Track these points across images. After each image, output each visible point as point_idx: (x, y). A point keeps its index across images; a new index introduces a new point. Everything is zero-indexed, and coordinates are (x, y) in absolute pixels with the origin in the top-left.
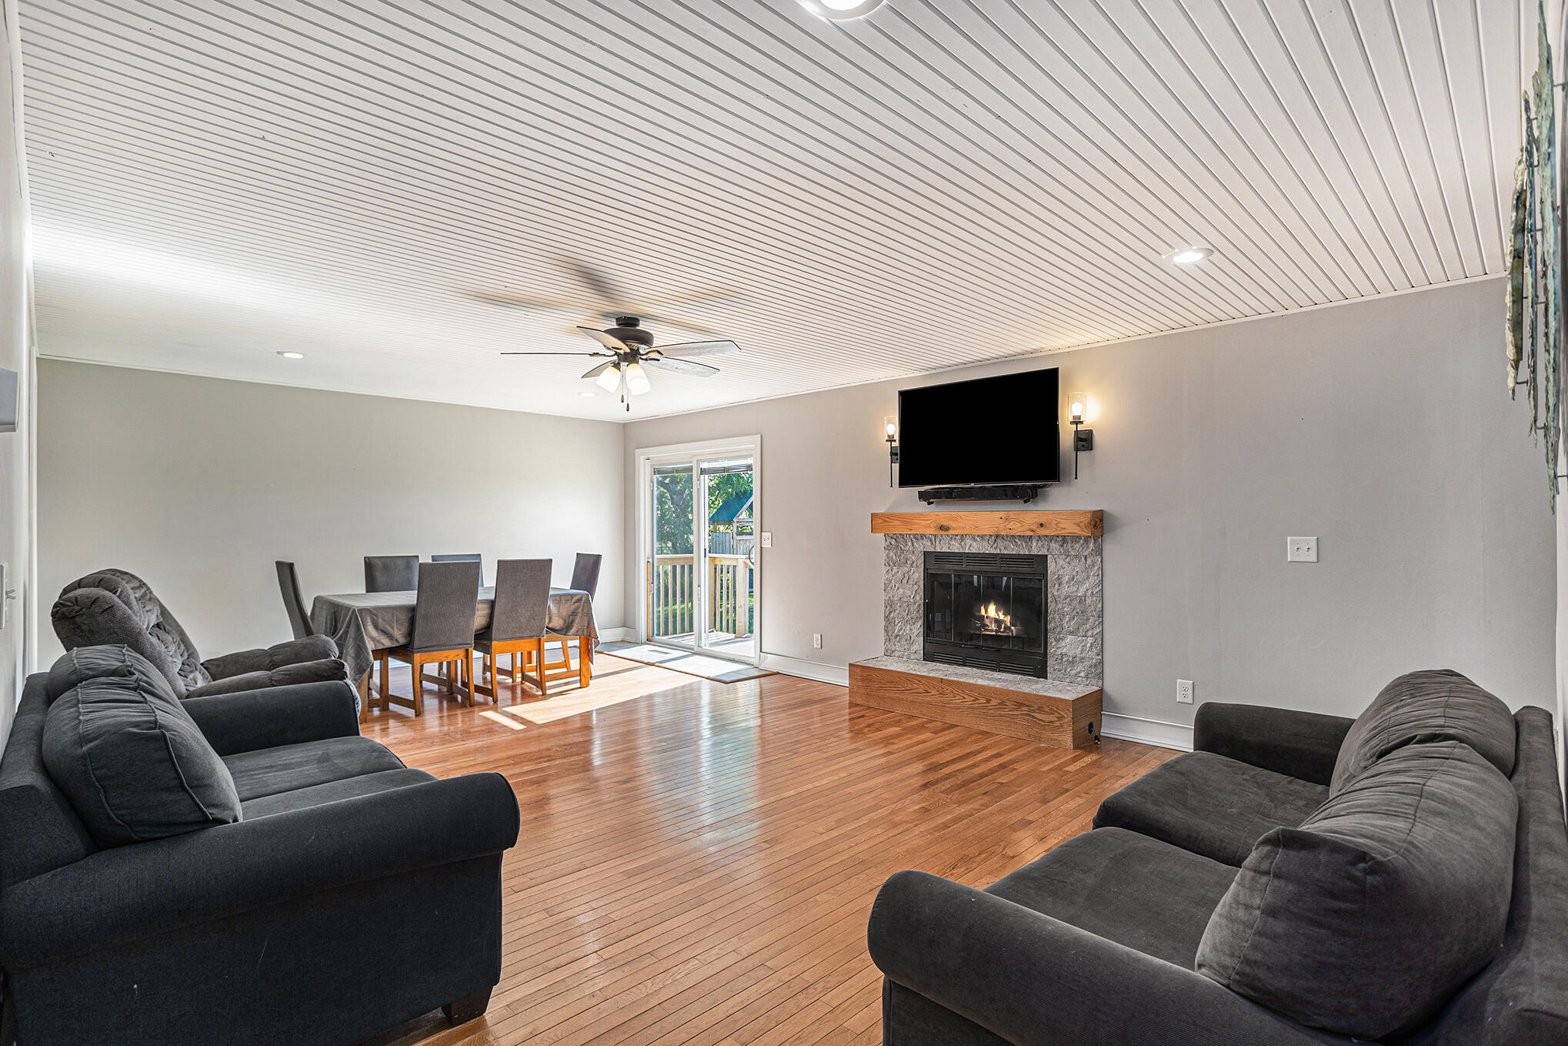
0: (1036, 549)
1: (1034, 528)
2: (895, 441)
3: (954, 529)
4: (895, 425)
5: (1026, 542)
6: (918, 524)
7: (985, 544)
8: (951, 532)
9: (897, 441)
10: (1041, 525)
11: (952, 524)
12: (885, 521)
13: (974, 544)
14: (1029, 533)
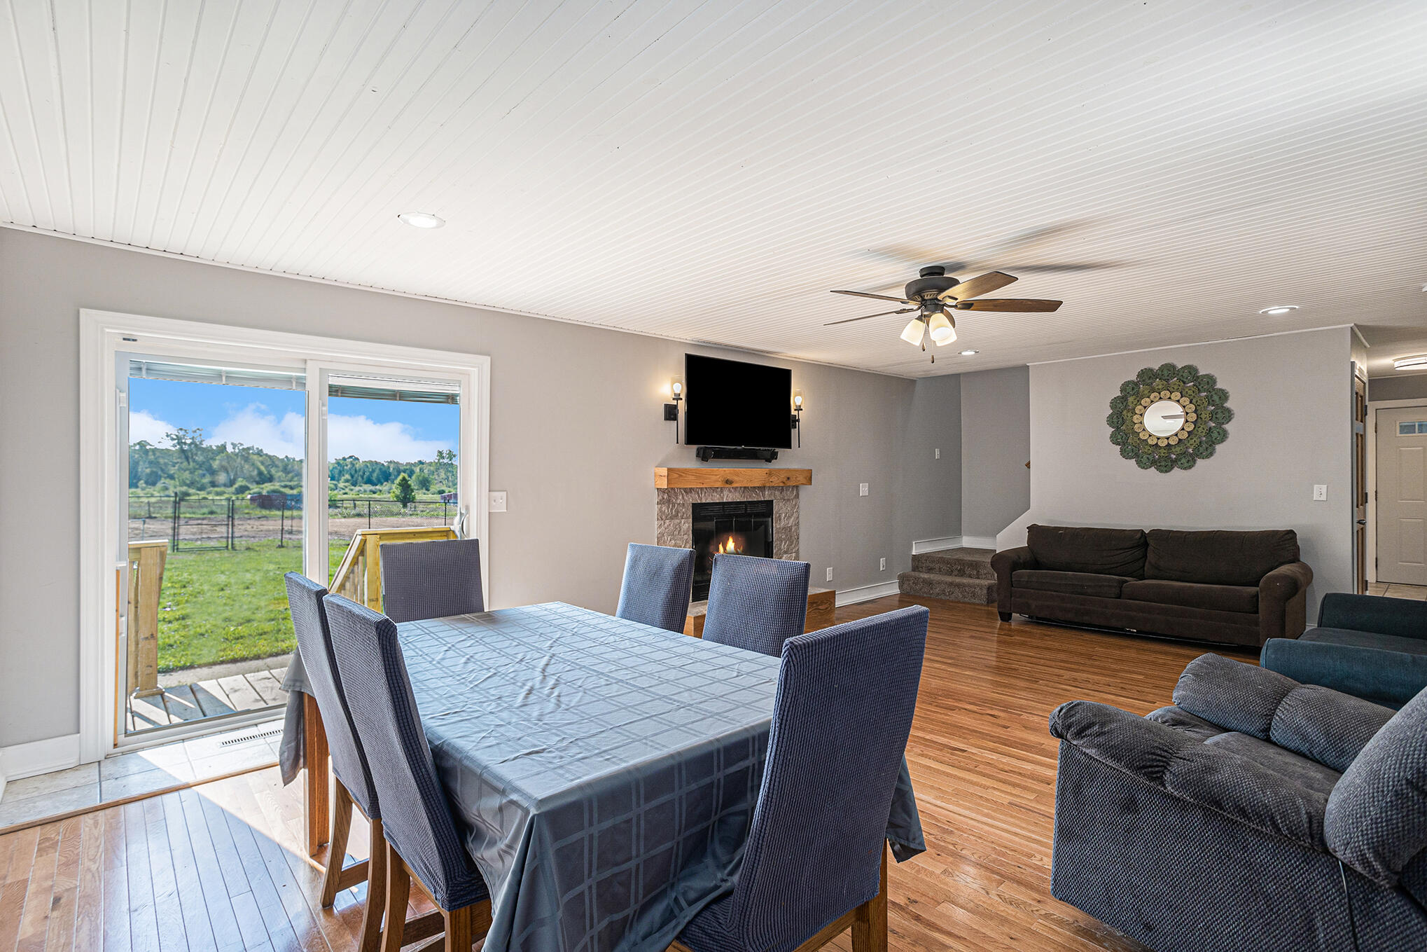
0: (767, 496)
1: (784, 480)
2: (681, 399)
3: (736, 482)
4: (682, 385)
5: (762, 491)
6: (709, 478)
7: (737, 494)
8: (735, 485)
9: (684, 399)
10: (788, 478)
11: (736, 478)
12: (681, 476)
13: (730, 494)
14: (781, 485)
